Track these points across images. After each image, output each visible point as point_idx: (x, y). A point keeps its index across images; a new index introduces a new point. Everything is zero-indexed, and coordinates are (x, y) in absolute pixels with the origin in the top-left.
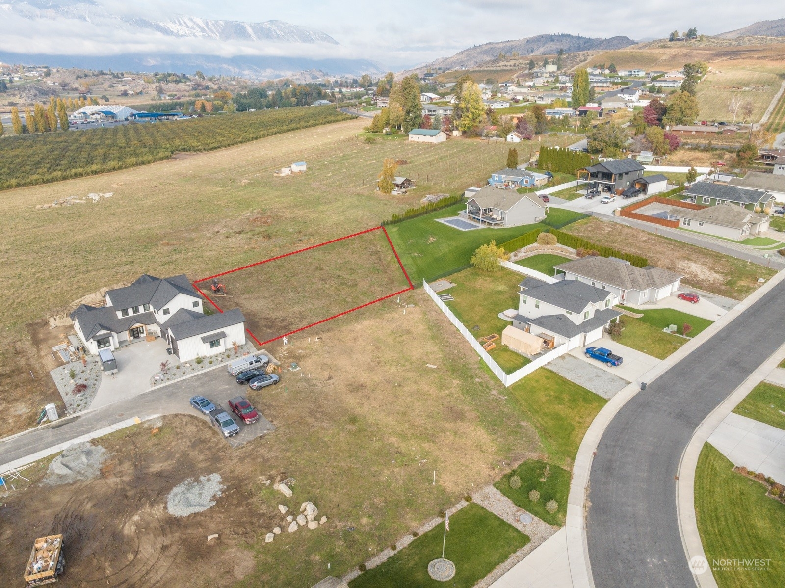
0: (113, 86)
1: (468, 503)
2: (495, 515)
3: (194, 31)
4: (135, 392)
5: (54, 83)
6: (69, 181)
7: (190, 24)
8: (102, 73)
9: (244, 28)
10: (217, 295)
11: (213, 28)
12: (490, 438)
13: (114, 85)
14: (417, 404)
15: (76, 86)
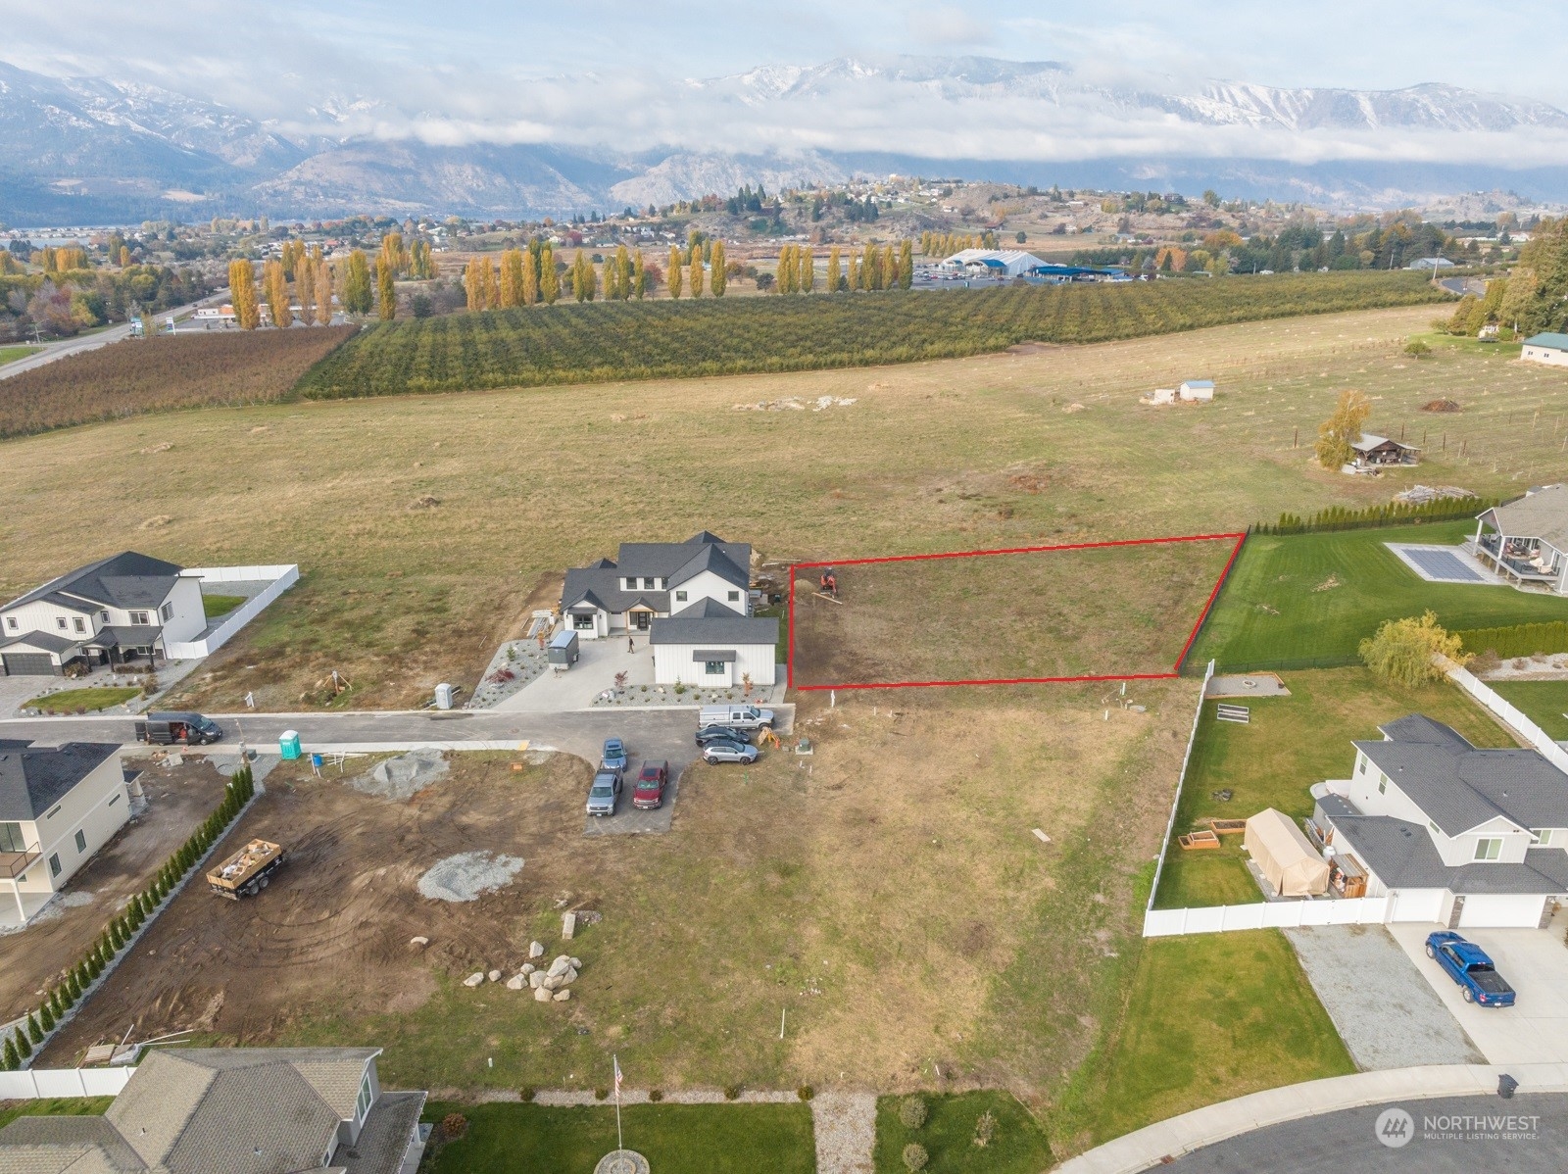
0: (1046, 217)
1: (799, 1100)
2: (814, 1147)
3: (1245, 112)
4: (565, 706)
5: (952, 209)
6: (819, 373)
7: (1241, 97)
8: (1033, 192)
9: (1355, 102)
10: (822, 595)
11: (1287, 104)
12: (981, 1013)
13: (1049, 214)
14: (930, 891)
15: (986, 214)
